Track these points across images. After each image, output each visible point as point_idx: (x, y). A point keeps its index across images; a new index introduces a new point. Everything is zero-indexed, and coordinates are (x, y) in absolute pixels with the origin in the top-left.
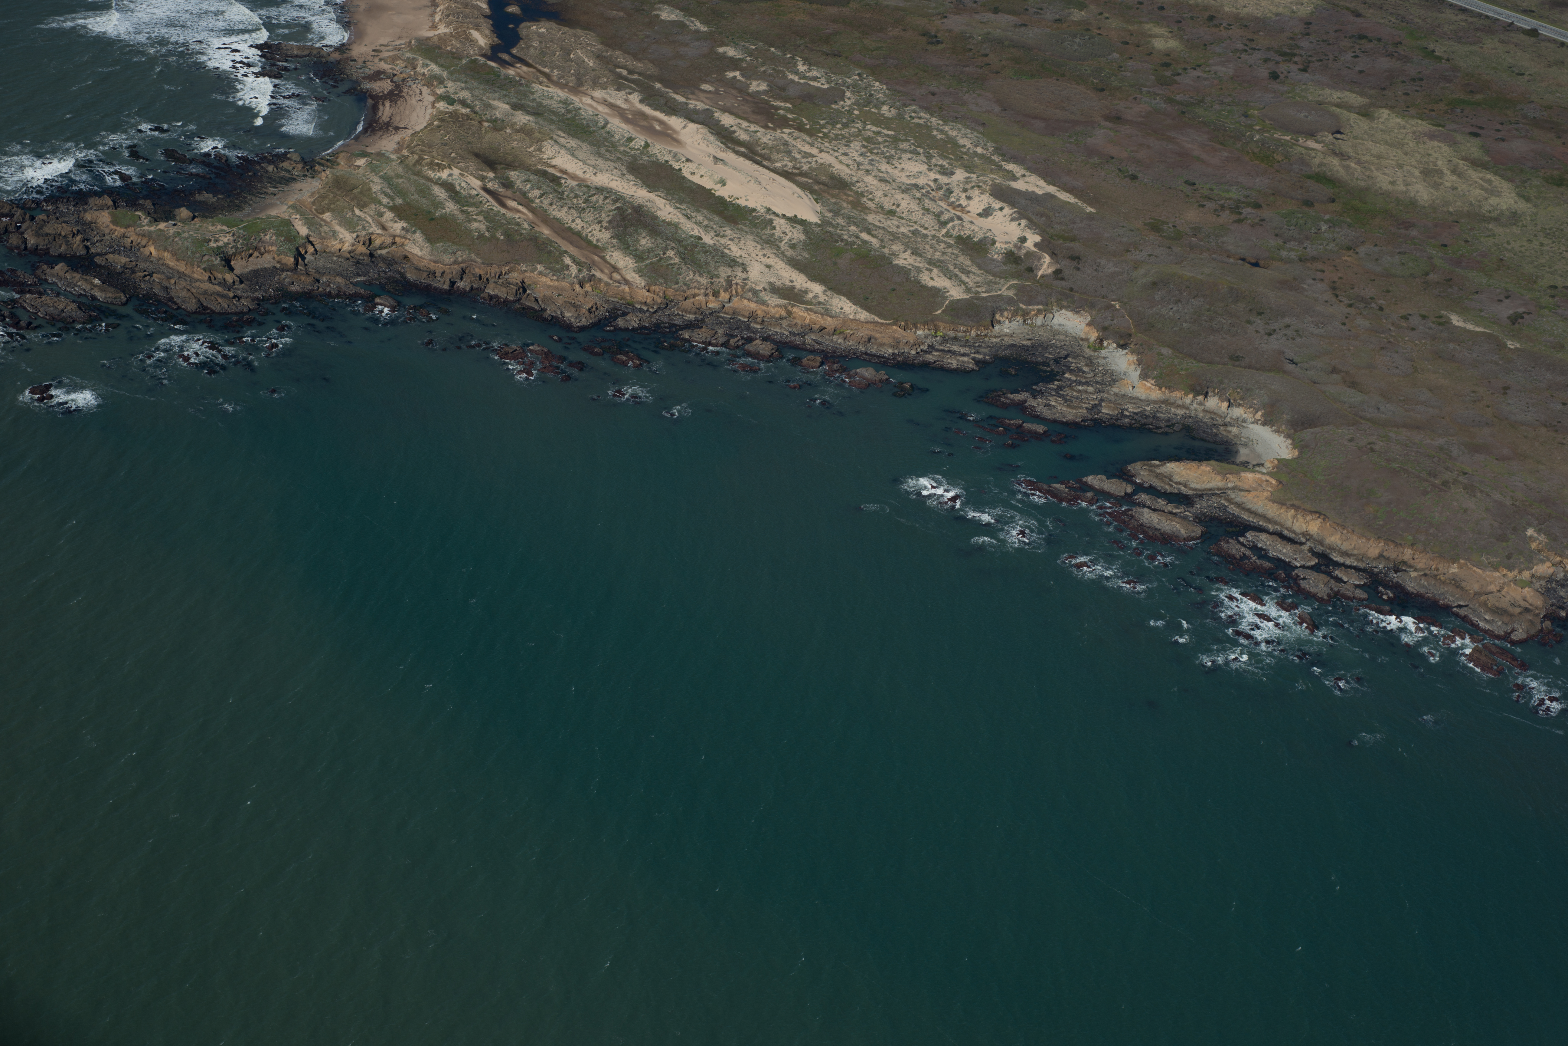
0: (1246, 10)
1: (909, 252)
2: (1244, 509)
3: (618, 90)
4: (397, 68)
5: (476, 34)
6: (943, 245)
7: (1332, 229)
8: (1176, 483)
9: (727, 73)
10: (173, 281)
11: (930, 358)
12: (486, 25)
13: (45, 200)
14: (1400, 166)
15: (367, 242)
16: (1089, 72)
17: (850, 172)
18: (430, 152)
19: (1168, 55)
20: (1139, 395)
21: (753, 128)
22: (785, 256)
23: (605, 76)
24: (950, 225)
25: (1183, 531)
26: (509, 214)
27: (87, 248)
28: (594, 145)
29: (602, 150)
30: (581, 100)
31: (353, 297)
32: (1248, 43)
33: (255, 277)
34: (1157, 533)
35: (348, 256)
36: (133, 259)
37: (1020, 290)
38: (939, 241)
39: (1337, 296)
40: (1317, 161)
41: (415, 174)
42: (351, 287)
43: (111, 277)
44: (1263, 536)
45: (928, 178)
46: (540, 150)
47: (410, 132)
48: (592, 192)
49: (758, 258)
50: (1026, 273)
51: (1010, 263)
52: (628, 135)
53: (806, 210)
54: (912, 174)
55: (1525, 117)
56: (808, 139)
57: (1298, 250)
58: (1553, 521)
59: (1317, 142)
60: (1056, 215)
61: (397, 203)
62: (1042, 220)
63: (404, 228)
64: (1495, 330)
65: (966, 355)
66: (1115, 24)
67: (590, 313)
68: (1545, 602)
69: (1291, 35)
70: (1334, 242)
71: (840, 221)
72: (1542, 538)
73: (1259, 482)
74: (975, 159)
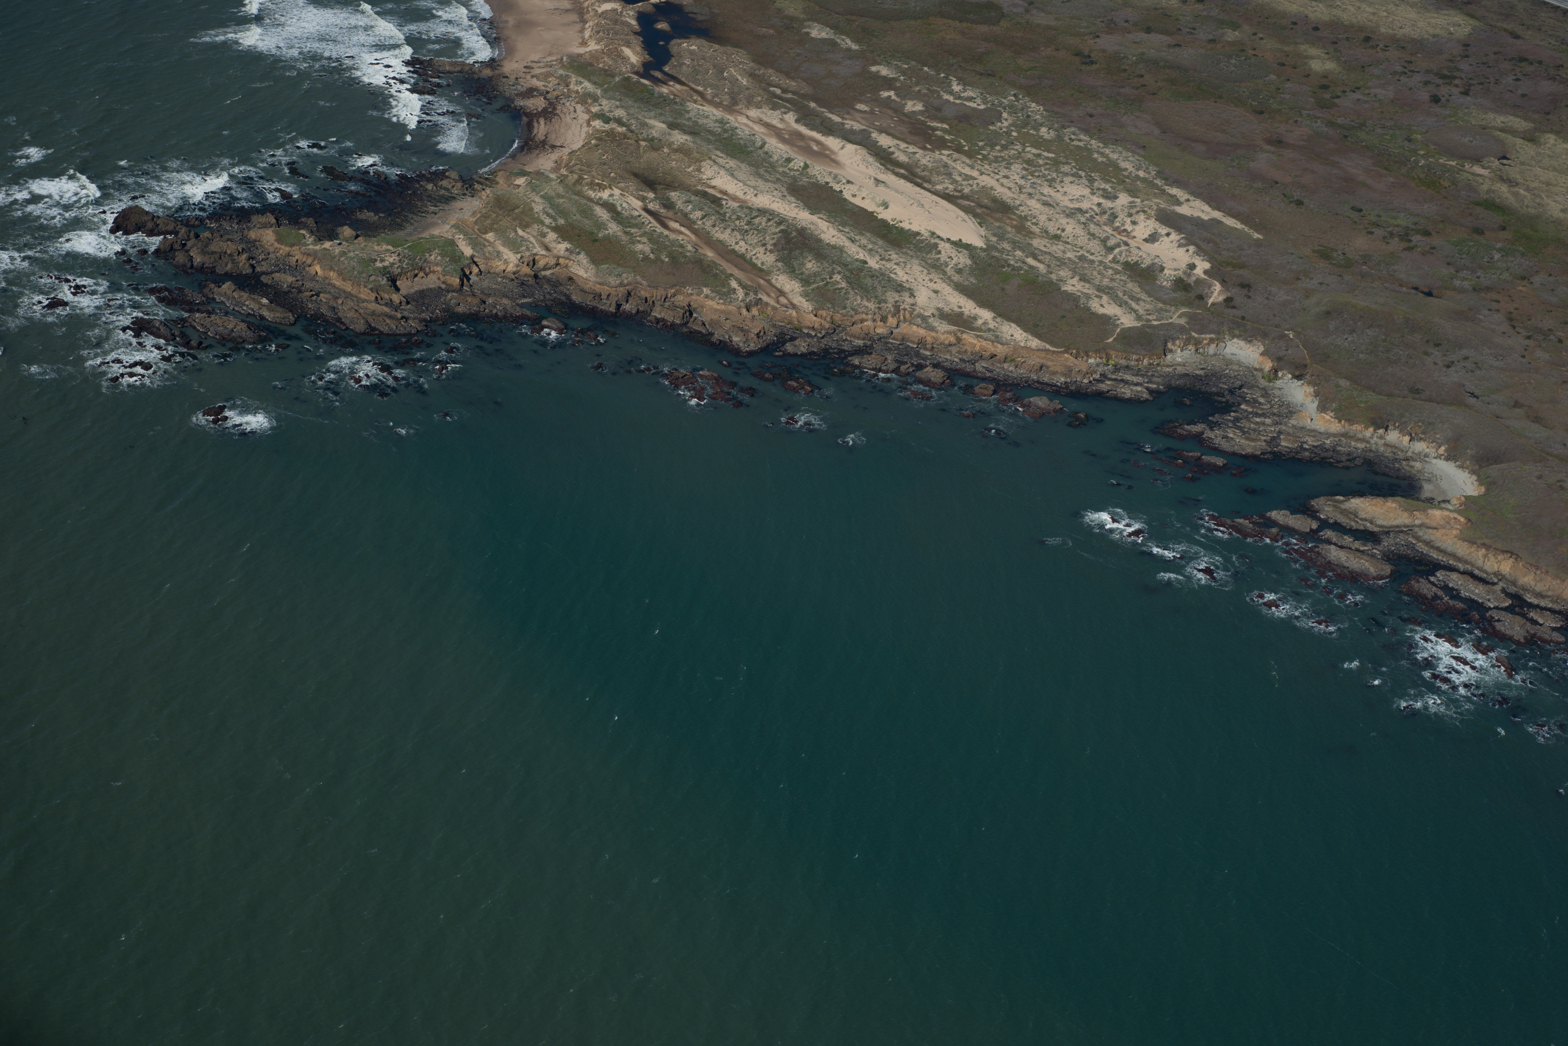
0: (1402, 31)
1: (1077, 278)
2: (1432, 547)
3: (773, 109)
4: (550, 85)
5: (627, 52)
6: (1110, 272)
7: (1505, 258)
8: (1362, 519)
9: (881, 93)
10: (340, 301)
11: (1103, 387)
12: (637, 41)
13: (208, 217)
15: (531, 263)
16: (1247, 93)
17: (1012, 195)
18: (589, 172)
19: (1326, 77)
20: (1318, 427)
21: (912, 149)
22: (952, 281)
23: (759, 95)
24: (1117, 250)
25: (1372, 570)
26: (673, 236)
27: (253, 266)
28: (752, 165)
29: (762, 171)
30: (736, 120)
31: (519, 320)
32: (1406, 65)
33: (420, 298)
34: (1346, 571)
35: (513, 277)
36: (299, 278)
37: (1192, 318)
38: (1106, 268)
39: (1514, 327)
40: (1485, 187)
41: (576, 194)
42: (518, 308)
43: (279, 297)
44: (1454, 576)
45: (1091, 202)
46: (699, 170)
47: (566, 151)
48: (754, 214)
49: (924, 283)
50: (1197, 301)
51: (1180, 290)
52: (786, 155)
53: (970, 234)
54: (1075, 198)
56: (967, 161)
57: (1471, 280)
59: (1483, 168)
60: (1223, 242)
61: (559, 224)
62: (1210, 247)
63: (567, 249)
65: (1139, 384)
66: (1270, 45)
67: (758, 338)
69: (1450, 57)
70: (1508, 272)
71: (1006, 246)
73: (1447, 520)
74: (1138, 182)
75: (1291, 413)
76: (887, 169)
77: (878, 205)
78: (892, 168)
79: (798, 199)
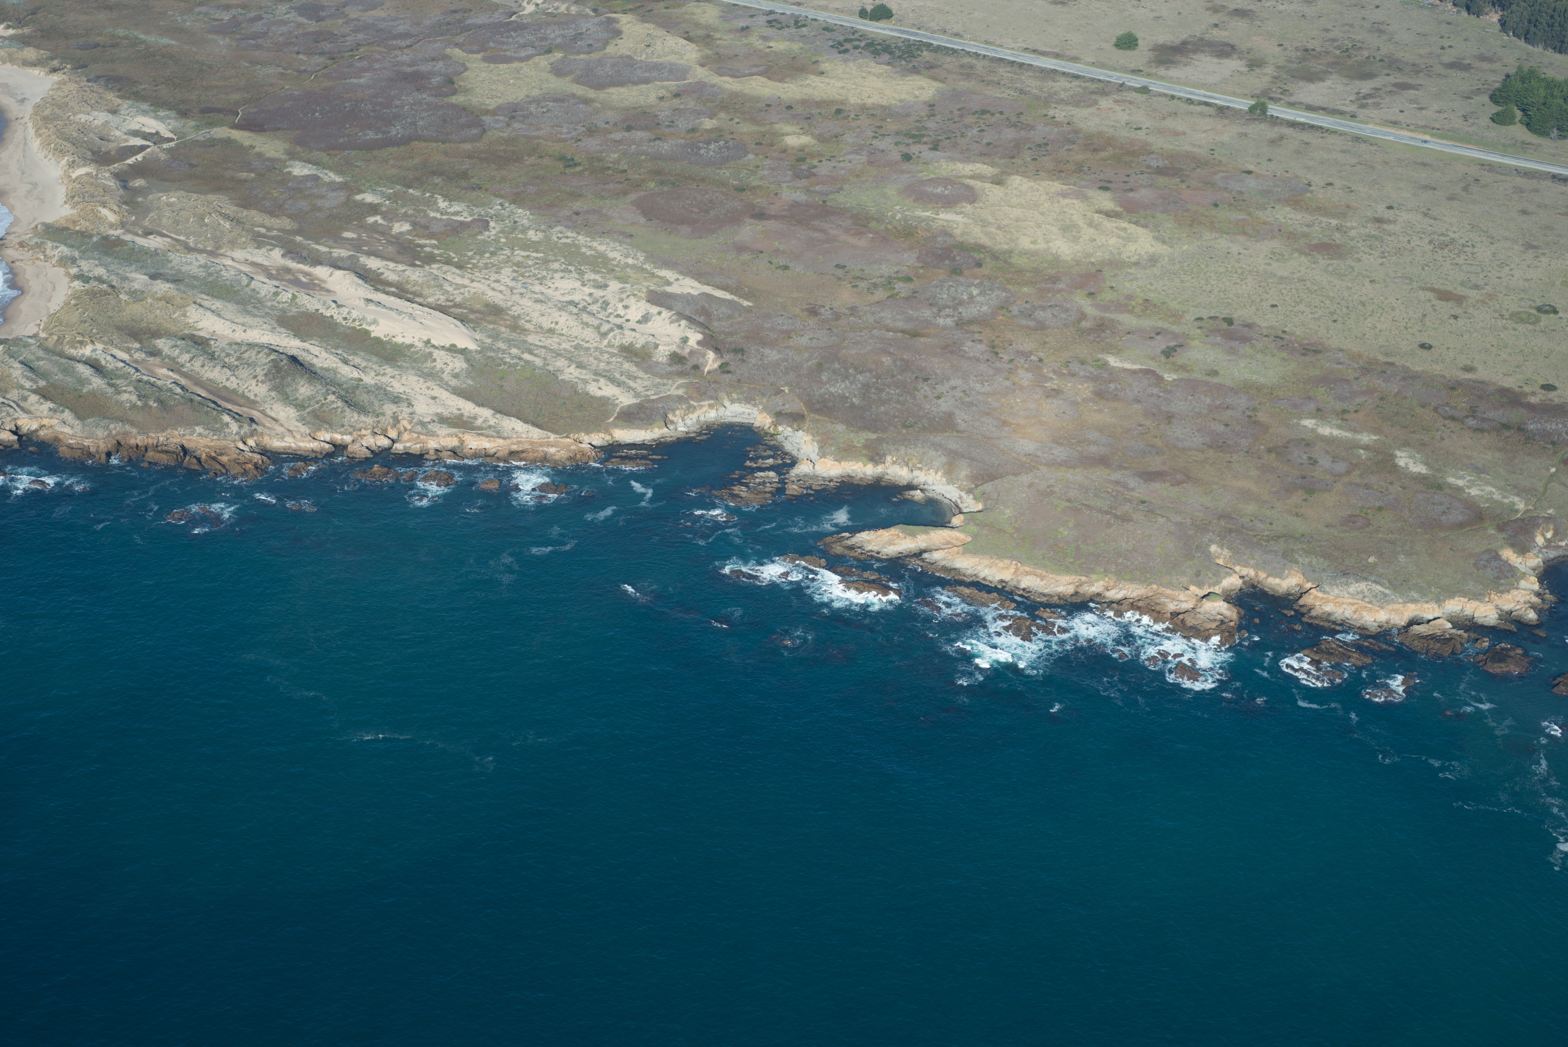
0: (870, 100)
1: (573, 366)
3: (258, 248)
5: (105, 212)
6: (606, 356)
7: (983, 293)
8: (868, 551)
9: (368, 219)
12: (114, 201)
14: (1039, 226)
15: (14, 428)
16: (727, 175)
17: (504, 298)
18: (70, 331)
19: (802, 150)
20: (820, 472)
21: (401, 267)
22: (450, 386)
23: (243, 236)
24: (611, 334)
26: (160, 381)
28: (239, 303)
29: (250, 308)
30: (221, 262)
32: (877, 130)
37: (689, 387)
38: (602, 352)
39: (997, 354)
40: (960, 231)
41: (56, 355)
44: (961, 590)
45: (581, 294)
46: (185, 315)
47: (46, 315)
48: (244, 348)
49: (422, 391)
50: (693, 371)
51: (675, 363)
52: (274, 290)
53: (464, 339)
54: (566, 291)
55: (1149, 167)
56: (457, 271)
57: (953, 316)
58: (1233, 534)
59: (957, 213)
60: (715, 313)
61: (40, 386)
62: (702, 319)
63: (50, 409)
64: (1152, 365)
65: (644, 457)
66: (746, 128)
67: (256, 468)
68: (1239, 613)
69: (917, 118)
70: (987, 305)
71: (501, 345)
72: (1226, 552)
73: (949, 539)
74: (628, 269)
75: (794, 462)
76: (377, 290)
77: (370, 324)
78: (382, 288)
79: (288, 329)
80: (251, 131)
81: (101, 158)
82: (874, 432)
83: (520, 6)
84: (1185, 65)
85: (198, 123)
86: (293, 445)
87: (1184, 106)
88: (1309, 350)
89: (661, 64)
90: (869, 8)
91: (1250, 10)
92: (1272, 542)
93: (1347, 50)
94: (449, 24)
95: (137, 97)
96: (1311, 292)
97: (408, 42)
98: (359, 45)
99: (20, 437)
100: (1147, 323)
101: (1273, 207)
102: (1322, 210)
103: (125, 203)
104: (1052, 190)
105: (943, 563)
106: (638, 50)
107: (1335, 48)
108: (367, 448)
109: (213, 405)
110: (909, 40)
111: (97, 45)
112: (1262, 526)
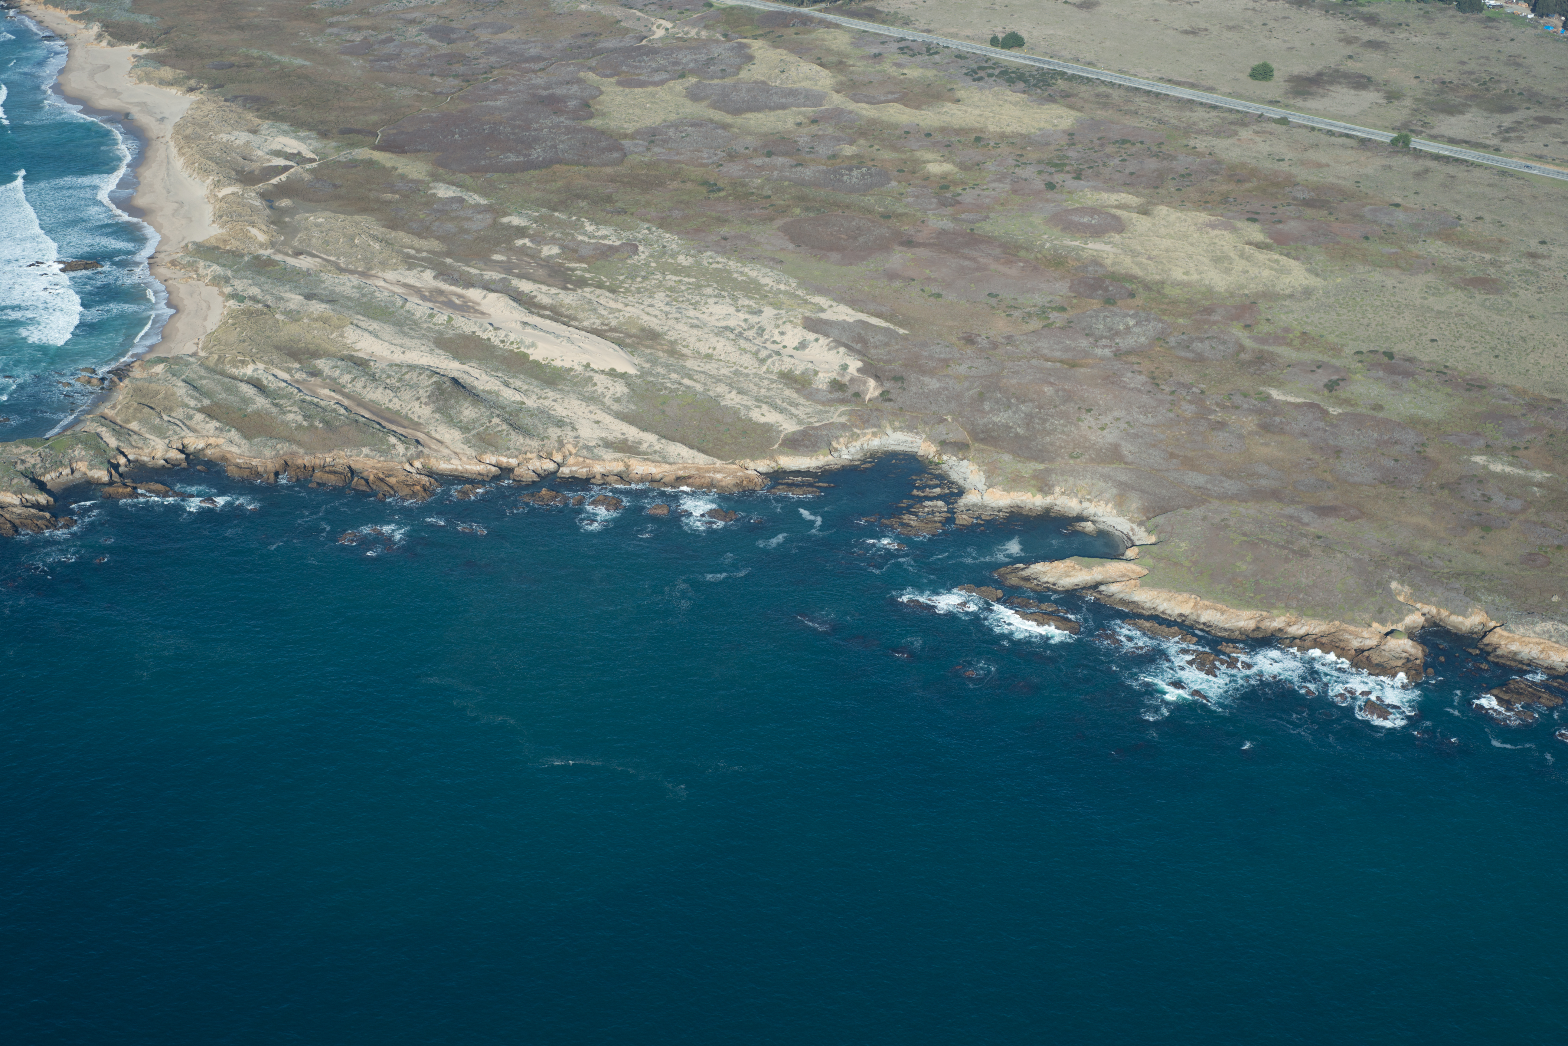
0: (1009, 129)
1: (734, 392)
2: (1116, 599)
3: (409, 269)
5: (254, 231)
6: (766, 382)
7: (1140, 324)
8: (1044, 583)
9: (516, 242)
12: (263, 221)
14: (1190, 257)
15: (182, 448)
16: (872, 201)
17: (659, 322)
18: (230, 350)
19: (944, 178)
20: (989, 502)
21: (553, 290)
22: (612, 410)
23: (394, 258)
24: (770, 361)
26: (323, 402)
28: (396, 325)
29: (406, 329)
30: (374, 284)
32: (1018, 158)
35: (163, 463)
37: (851, 415)
38: (761, 379)
39: (1158, 385)
40: (1110, 261)
41: (218, 374)
45: (736, 320)
46: (342, 336)
48: (404, 370)
49: (585, 415)
50: (854, 399)
51: (836, 391)
52: (429, 311)
53: (624, 364)
54: (721, 317)
55: (1295, 198)
56: (610, 295)
57: (1111, 347)
58: (1413, 571)
59: (1106, 243)
60: (872, 340)
61: (205, 404)
62: (859, 346)
63: (217, 428)
64: (1315, 399)
65: (810, 485)
66: (887, 155)
67: (425, 490)
68: (1423, 650)
69: (1058, 147)
70: (1144, 335)
71: (660, 370)
72: (1407, 589)
73: (1125, 571)
74: (781, 295)
75: (961, 492)
76: (531, 313)
77: (528, 347)
78: (536, 311)
79: (446, 351)
80: (393, 152)
81: (246, 178)
82: (1042, 462)
83: (650, 30)
84: (1323, 97)
85: (340, 144)
86: (460, 468)
87: (1325, 138)
88: (1473, 385)
89: (797, 90)
90: (1001, 36)
91: (1384, 42)
92: (1453, 580)
93: (1485, 83)
94: (580, 48)
95: (277, 117)
96: (1470, 327)
97: (541, 65)
98: (492, 67)
99: (188, 455)
100: (1307, 356)
101: (1425, 241)
102: (1473, 244)
103: (273, 223)
104: (1200, 221)
105: (1121, 596)
106: (773, 76)
107: (1472, 81)
108: (534, 471)
109: (378, 427)
110: (1043, 69)
111: (232, 66)
112: (1441, 563)
